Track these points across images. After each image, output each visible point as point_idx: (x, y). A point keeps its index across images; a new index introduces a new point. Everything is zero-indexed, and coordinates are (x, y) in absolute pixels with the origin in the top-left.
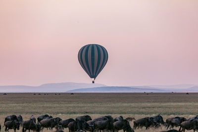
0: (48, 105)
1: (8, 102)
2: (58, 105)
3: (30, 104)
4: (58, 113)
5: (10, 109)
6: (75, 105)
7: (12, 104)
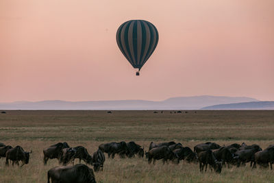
0: (175, 128)
1: (120, 123)
2: (189, 128)
3: (150, 126)
4: (190, 139)
5: (123, 133)
6: (213, 128)
7: (126, 125)
